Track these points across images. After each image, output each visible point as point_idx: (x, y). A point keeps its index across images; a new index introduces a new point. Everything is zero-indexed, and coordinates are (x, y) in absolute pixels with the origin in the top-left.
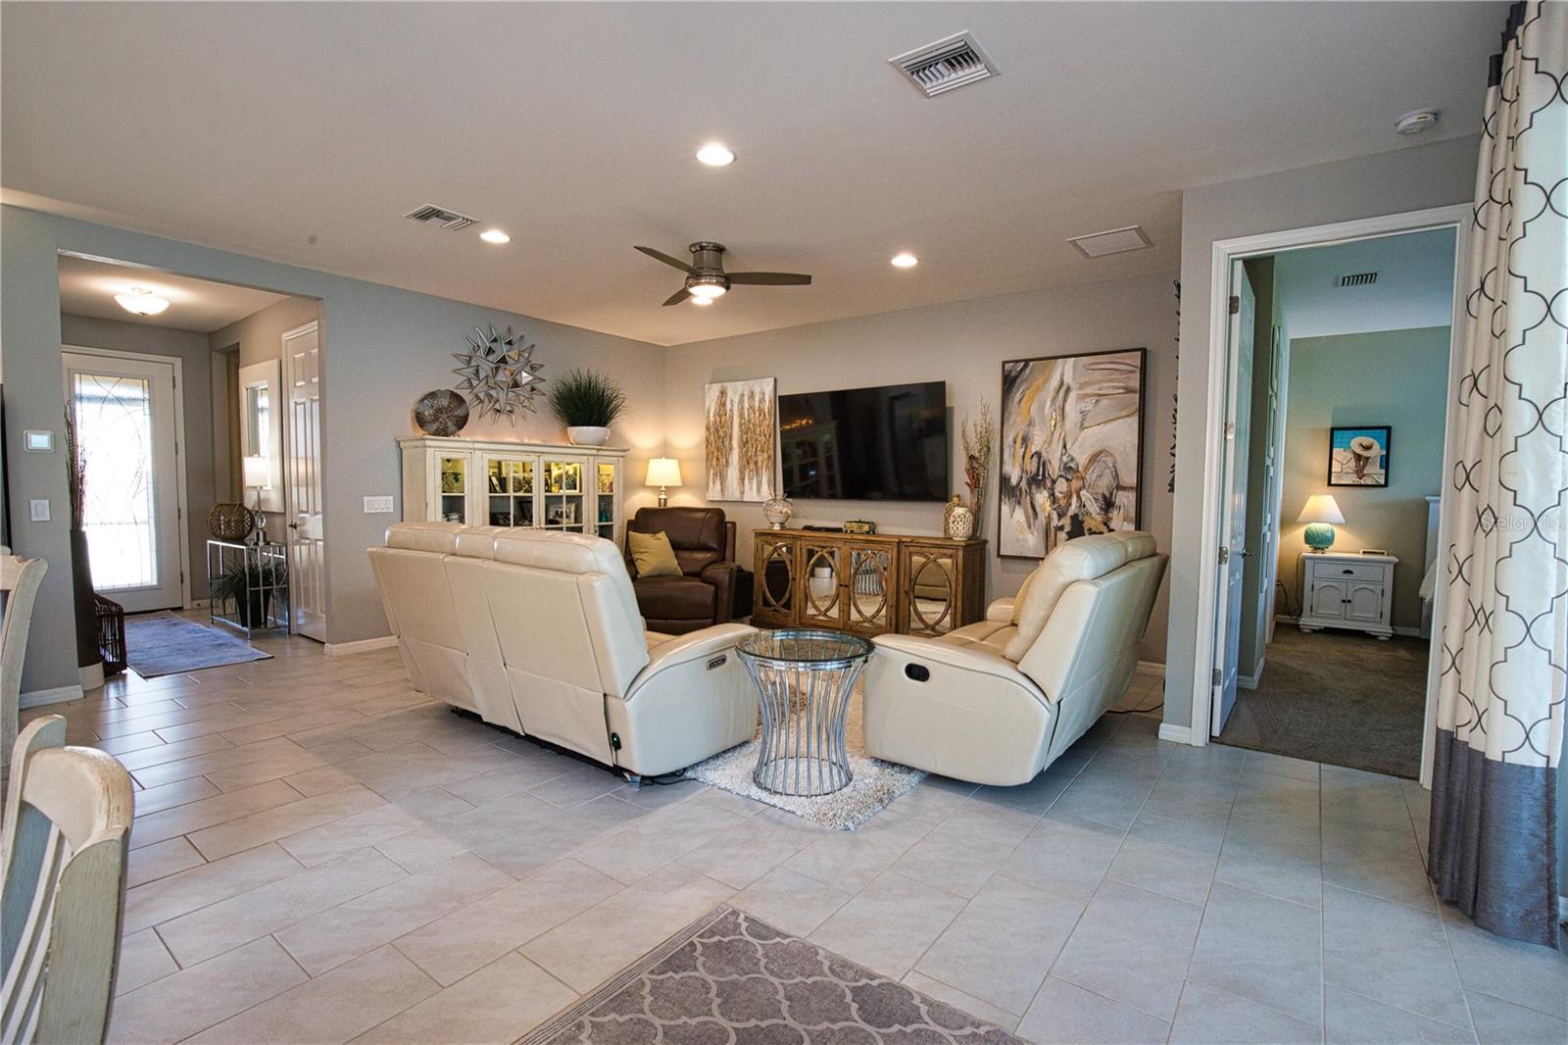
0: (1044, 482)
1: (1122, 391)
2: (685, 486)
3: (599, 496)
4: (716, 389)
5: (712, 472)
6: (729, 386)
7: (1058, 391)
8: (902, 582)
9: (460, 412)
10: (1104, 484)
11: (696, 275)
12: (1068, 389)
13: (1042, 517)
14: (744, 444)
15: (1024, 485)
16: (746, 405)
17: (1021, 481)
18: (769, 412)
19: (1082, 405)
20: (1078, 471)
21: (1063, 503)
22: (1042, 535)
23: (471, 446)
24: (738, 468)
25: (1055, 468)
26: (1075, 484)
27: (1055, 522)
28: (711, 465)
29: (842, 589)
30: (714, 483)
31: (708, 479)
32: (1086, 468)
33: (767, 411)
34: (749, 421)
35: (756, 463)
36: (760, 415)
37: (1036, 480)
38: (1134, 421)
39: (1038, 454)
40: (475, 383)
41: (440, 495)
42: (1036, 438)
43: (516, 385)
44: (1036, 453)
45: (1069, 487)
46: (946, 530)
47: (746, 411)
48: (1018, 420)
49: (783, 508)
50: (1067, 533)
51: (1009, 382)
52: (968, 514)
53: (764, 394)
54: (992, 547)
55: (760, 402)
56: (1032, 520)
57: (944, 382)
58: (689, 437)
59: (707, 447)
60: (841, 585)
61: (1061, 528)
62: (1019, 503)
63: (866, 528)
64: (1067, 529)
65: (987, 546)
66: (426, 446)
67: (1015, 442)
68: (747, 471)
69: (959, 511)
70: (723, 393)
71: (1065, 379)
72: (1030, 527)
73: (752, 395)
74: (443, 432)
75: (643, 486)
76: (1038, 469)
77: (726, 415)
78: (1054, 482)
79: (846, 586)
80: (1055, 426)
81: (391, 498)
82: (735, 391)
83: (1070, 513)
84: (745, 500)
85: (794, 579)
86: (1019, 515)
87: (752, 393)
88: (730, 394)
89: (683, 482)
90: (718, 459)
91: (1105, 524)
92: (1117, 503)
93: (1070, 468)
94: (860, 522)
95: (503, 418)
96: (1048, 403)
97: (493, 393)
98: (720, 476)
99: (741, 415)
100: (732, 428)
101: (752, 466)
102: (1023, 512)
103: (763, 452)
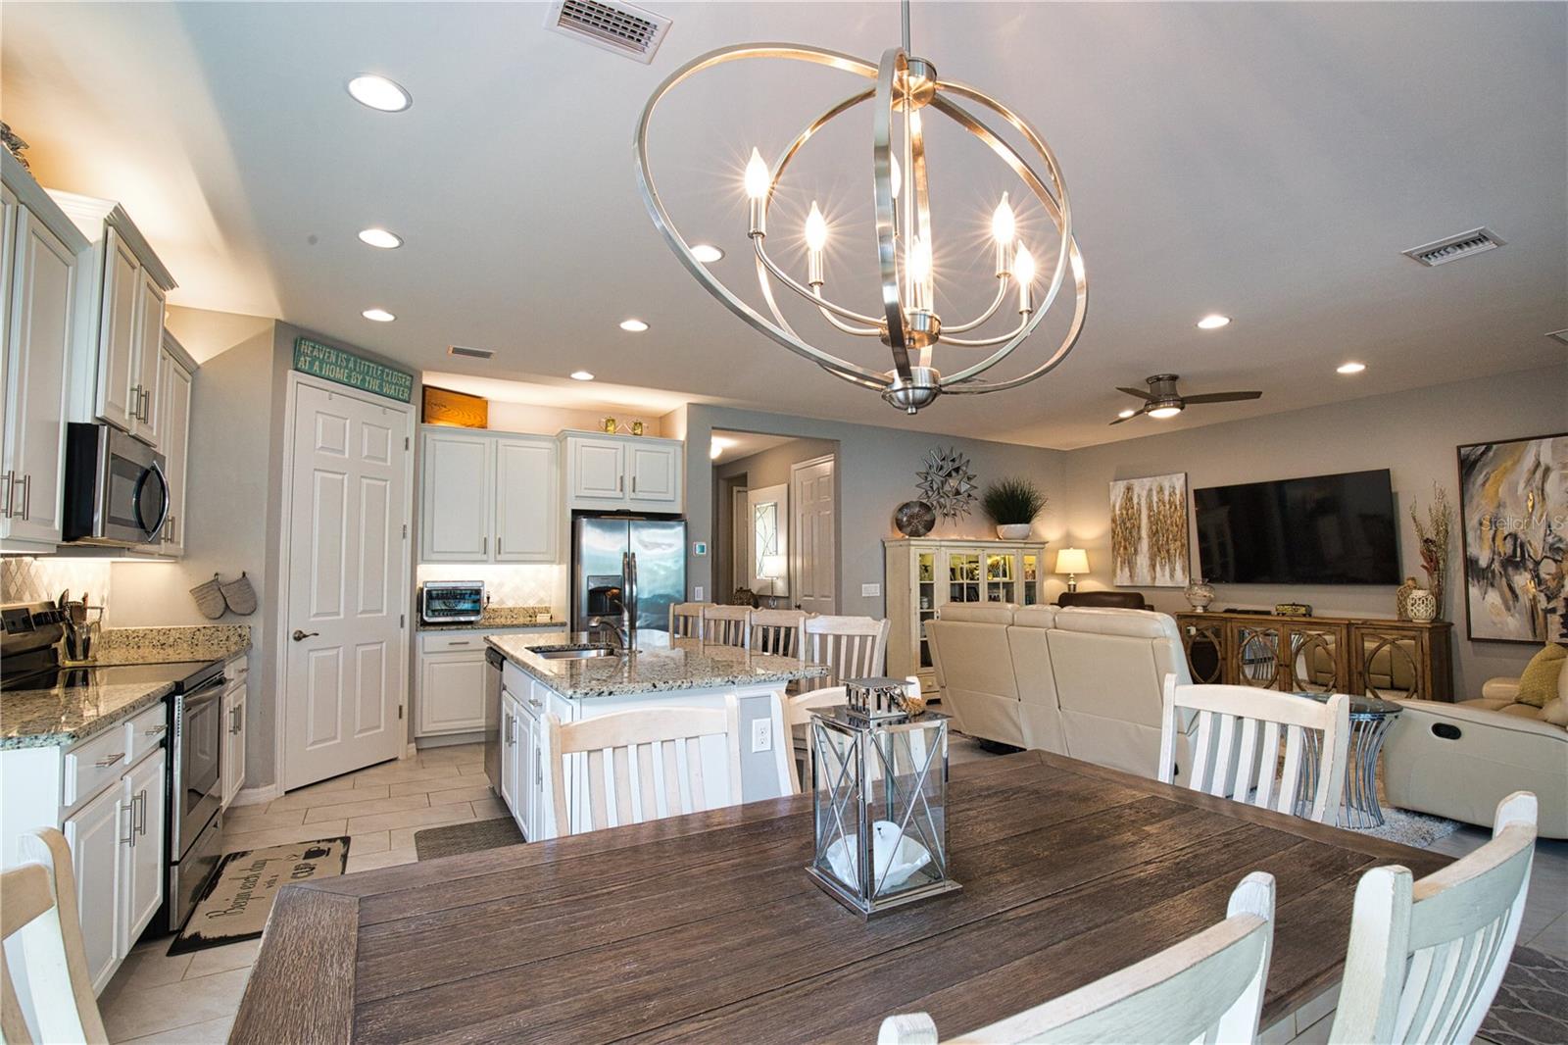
0: (1524, 564)
2: (1091, 574)
3: (1025, 582)
4: (1121, 486)
5: (1119, 559)
6: (1136, 483)
7: (1534, 474)
8: (1354, 660)
9: (927, 517)
11: (1155, 402)
12: (1547, 470)
13: (1525, 601)
14: (1154, 534)
15: (1496, 566)
16: (1155, 499)
17: (1492, 563)
18: (1180, 504)
21: (1552, 584)
22: (1526, 618)
23: (938, 543)
24: (1148, 555)
25: (1537, 546)
26: (1567, 565)
27: (1543, 604)
28: (1118, 553)
29: (1282, 669)
30: (1122, 570)
31: (1116, 566)
33: (1178, 503)
34: (1159, 512)
35: (1168, 551)
36: (1171, 507)
37: (1516, 560)
39: (1513, 536)
40: (930, 493)
41: (918, 582)
42: (1509, 519)
43: (958, 493)
44: (1510, 534)
45: (1559, 568)
46: (1402, 608)
47: (1155, 505)
48: (1483, 502)
49: (1201, 593)
50: (1561, 616)
51: (1467, 467)
52: (1431, 596)
53: (1174, 488)
54: (1459, 627)
55: (1170, 495)
56: (1511, 603)
57: (1388, 470)
58: (1093, 528)
59: (1113, 537)
60: (1281, 665)
61: (1553, 611)
62: (1492, 585)
63: (1303, 610)
64: (1561, 611)
65: (1453, 629)
66: (910, 545)
67: (1481, 524)
68: (1158, 558)
69: (1418, 594)
70: (1129, 489)
71: (1542, 460)
72: (1509, 610)
73: (1161, 490)
74: (915, 534)
75: (1052, 573)
76: (1515, 550)
77: (1133, 508)
78: (1537, 563)
79: (1287, 666)
80: (1533, 507)
81: (878, 585)
82: (1141, 487)
84: (1156, 585)
85: (1224, 659)
86: (1493, 597)
87: (1161, 488)
88: (1136, 490)
89: (1090, 570)
90: (1125, 548)
93: (1559, 549)
94: (1294, 605)
96: (1522, 485)
97: (942, 500)
98: (1129, 563)
99: (1150, 508)
100: (1140, 520)
101: (1164, 554)
102: (1498, 594)
103: (1176, 541)
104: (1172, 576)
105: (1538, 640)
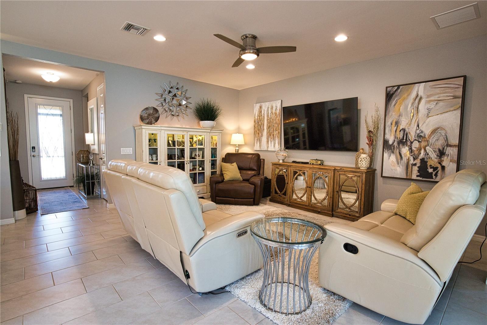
0: (407, 143)
1: (452, 98)
2: (246, 144)
3: (212, 148)
4: (258, 106)
5: (256, 139)
6: (263, 104)
7: (415, 100)
8: (335, 186)
9: (157, 115)
10: (440, 144)
11: (244, 49)
12: (421, 98)
13: (405, 159)
14: (269, 127)
15: (396, 144)
16: (270, 112)
17: (394, 142)
18: (279, 114)
19: (428, 106)
20: (425, 138)
21: (416, 153)
22: (404, 167)
23: (160, 128)
24: (266, 137)
25: (412, 135)
26: (423, 144)
27: (412, 162)
28: (256, 136)
29: (308, 189)
30: (257, 143)
31: (255, 142)
32: (430, 136)
33: (278, 114)
34: (271, 118)
35: (273, 135)
36: (275, 116)
37: (402, 142)
38: (458, 113)
39: (404, 130)
40: (164, 104)
41: (148, 147)
42: (403, 122)
43: (180, 105)
44: (402, 129)
45: (420, 145)
46: (357, 163)
47: (270, 114)
48: (393, 114)
49: (284, 153)
50: (418, 167)
51: (389, 97)
52: (368, 157)
53: (277, 107)
54: (378, 172)
55: (275, 110)
56: (399, 161)
57: (357, 97)
58: (248, 125)
59: (254, 129)
60: (308, 187)
61: (415, 165)
62: (393, 152)
63: (319, 162)
64: (418, 165)
65: (376, 172)
66: (142, 129)
67: (392, 124)
68: (270, 138)
69: (363, 156)
70: (261, 107)
71: (419, 93)
72: (398, 163)
73: (272, 108)
74: (150, 123)
75: (230, 144)
76: (404, 137)
77: (262, 116)
78: (412, 143)
79: (310, 187)
80: (413, 116)
81: (131, 149)
82: (266, 106)
83: (420, 157)
84: (269, 150)
85: (288, 183)
86: (393, 158)
88: (263, 108)
89: (245, 143)
90: (258, 134)
91: (440, 163)
92: (447, 153)
93: (421, 136)
94: (317, 160)
95: (175, 118)
96: (410, 105)
97: (171, 108)
98: (259, 140)
99: (268, 116)
100: (264, 121)
101: (272, 136)
102: (395, 156)
103: (276, 130)
104: (274, 146)
105: (408, 178)
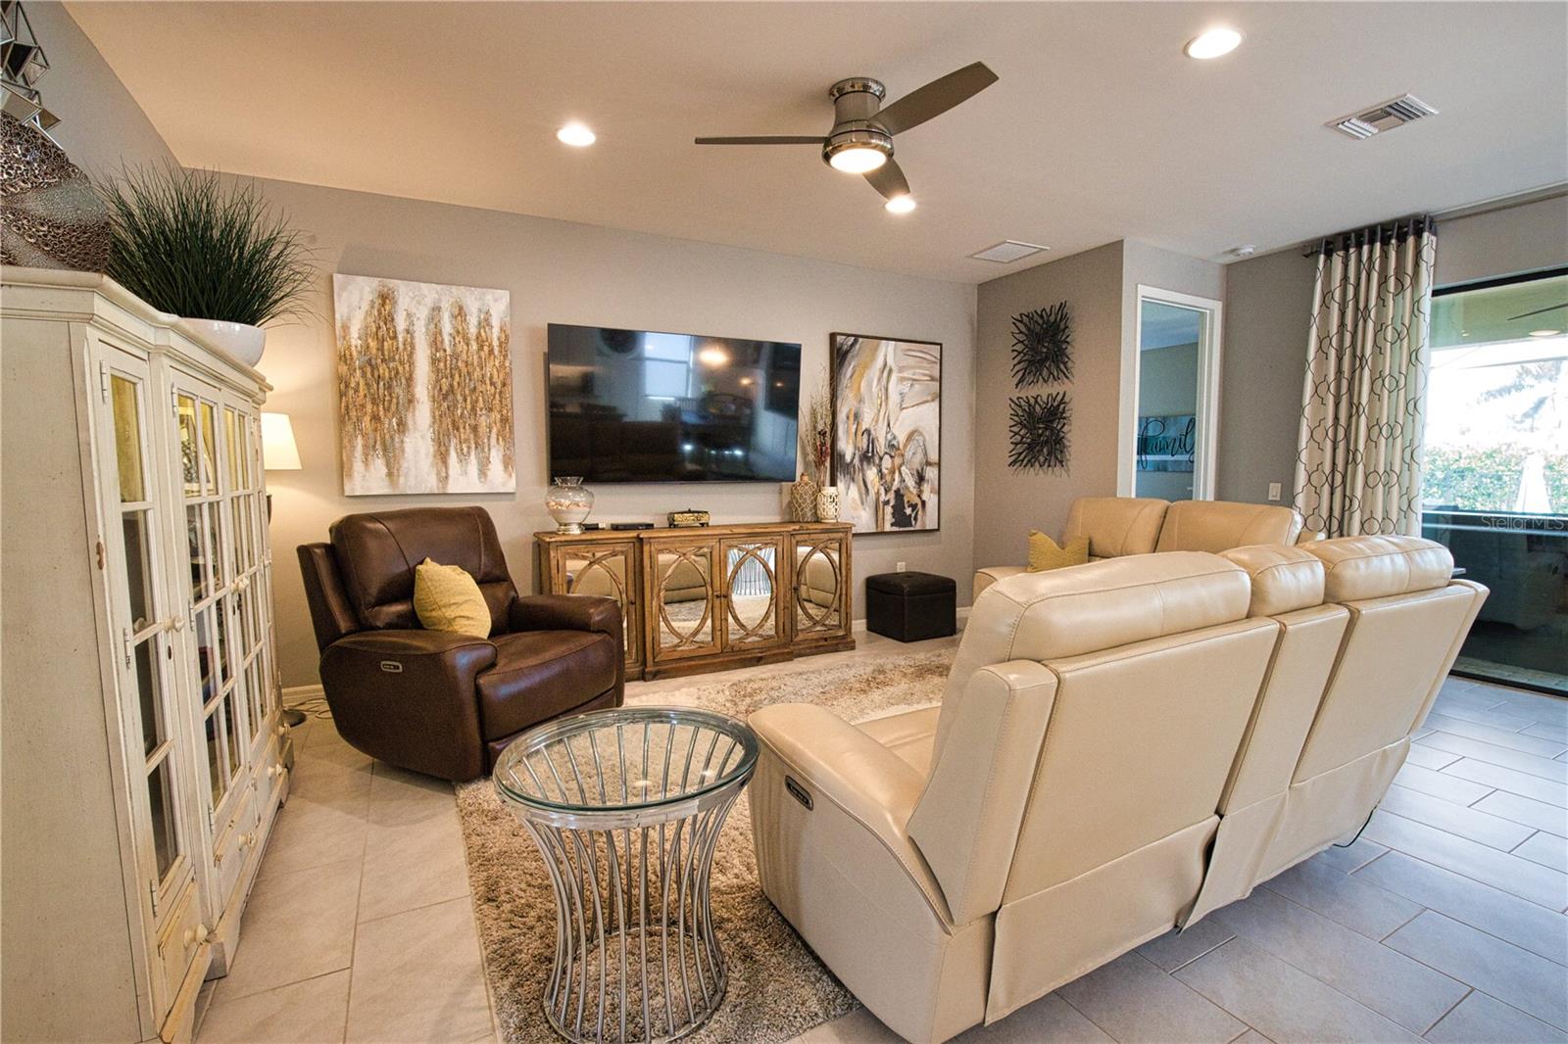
0: (874, 459)
1: (928, 378)
5: (358, 441)
6: (401, 288)
7: (883, 372)
10: (916, 465)
12: (890, 371)
13: (872, 494)
14: (443, 394)
15: (856, 461)
16: (447, 328)
17: (853, 457)
19: (901, 387)
20: (899, 449)
21: (888, 478)
22: (873, 510)
24: (429, 435)
25: (881, 446)
26: (898, 461)
27: (883, 498)
28: (357, 428)
30: (366, 462)
32: (905, 446)
33: (496, 343)
34: (455, 355)
35: (475, 429)
36: (481, 348)
37: (867, 457)
38: (936, 404)
39: (868, 431)
42: (866, 415)
44: (866, 430)
45: (893, 462)
47: (446, 337)
48: (850, 396)
50: (892, 507)
51: (837, 359)
53: (488, 314)
55: (480, 325)
56: (864, 496)
57: (798, 346)
58: (299, 368)
61: (888, 503)
62: (853, 480)
64: (892, 503)
67: (848, 418)
68: (454, 442)
71: (888, 361)
72: (862, 503)
73: (460, 314)
76: (868, 446)
77: (395, 338)
78: (881, 459)
80: (881, 405)
82: (417, 297)
83: (894, 488)
84: (446, 490)
86: (853, 492)
87: (461, 308)
88: (405, 302)
90: (375, 418)
91: (919, 496)
92: (927, 477)
93: (893, 445)
96: (875, 382)
98: (385, 450)
99: (436, 343)
100: (411, 364)
101: (466, 433)
102: (856, 488)
103: (491, 410)
104: (483, 472)
105: (879, 530)
